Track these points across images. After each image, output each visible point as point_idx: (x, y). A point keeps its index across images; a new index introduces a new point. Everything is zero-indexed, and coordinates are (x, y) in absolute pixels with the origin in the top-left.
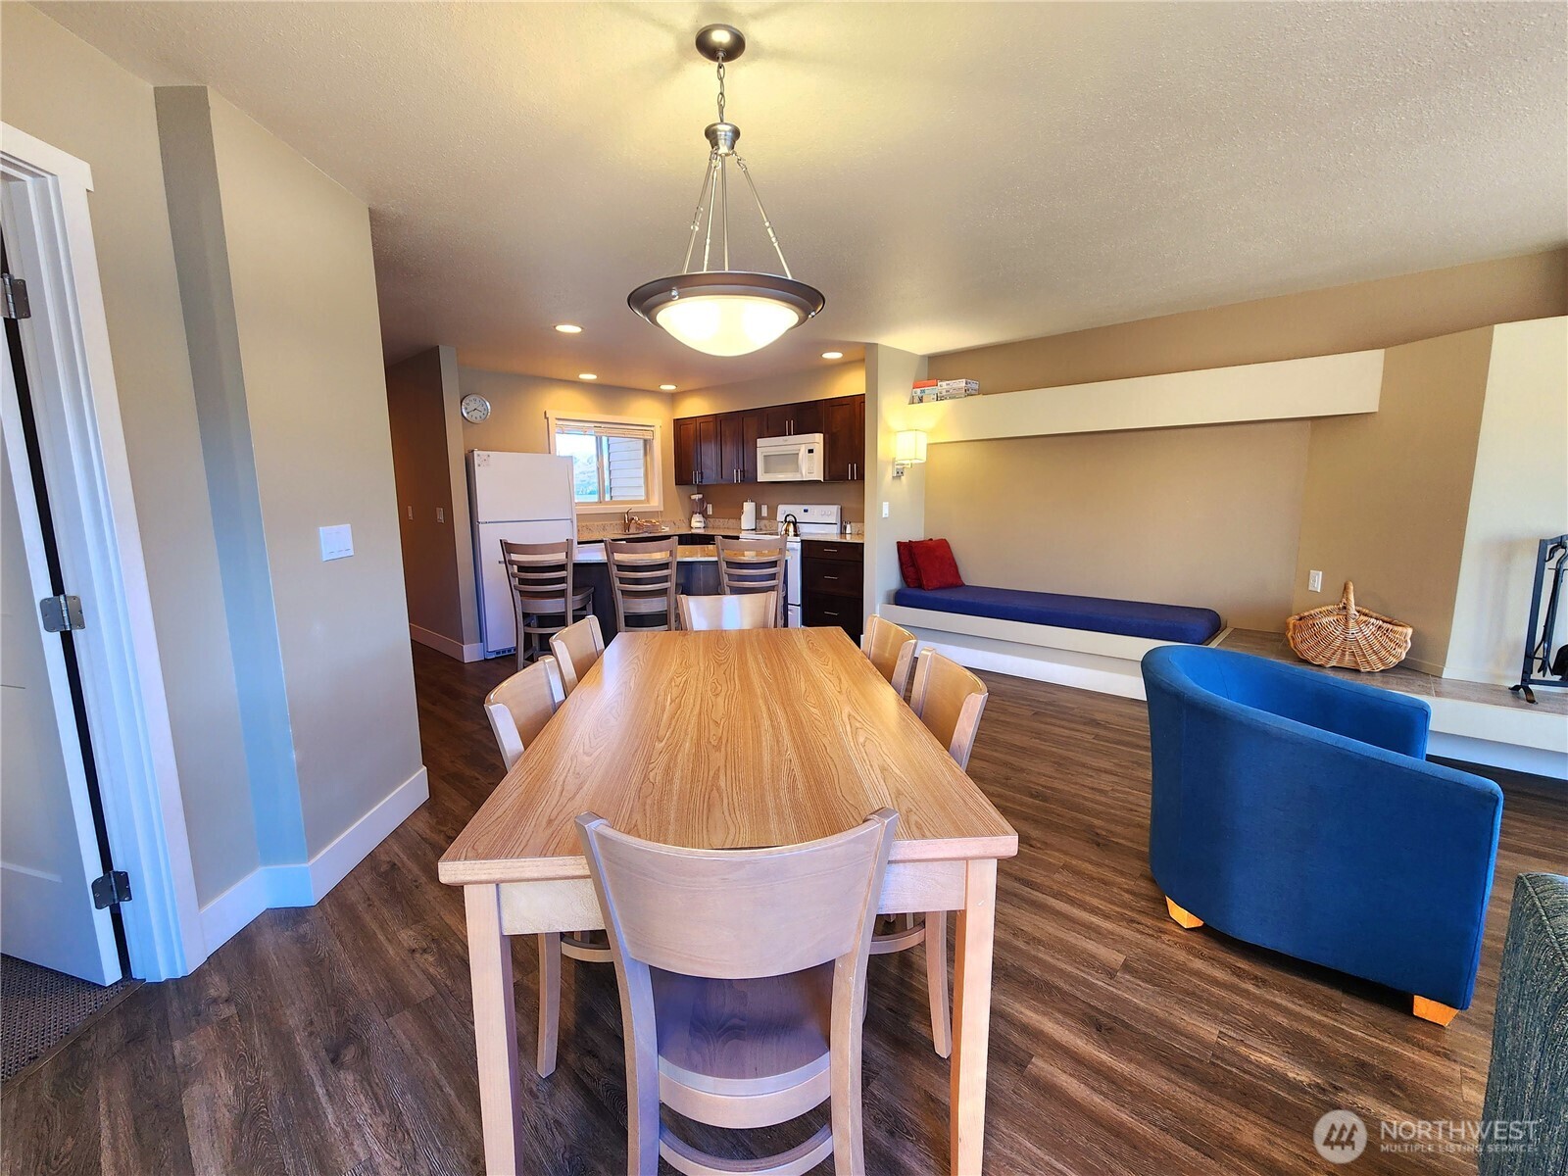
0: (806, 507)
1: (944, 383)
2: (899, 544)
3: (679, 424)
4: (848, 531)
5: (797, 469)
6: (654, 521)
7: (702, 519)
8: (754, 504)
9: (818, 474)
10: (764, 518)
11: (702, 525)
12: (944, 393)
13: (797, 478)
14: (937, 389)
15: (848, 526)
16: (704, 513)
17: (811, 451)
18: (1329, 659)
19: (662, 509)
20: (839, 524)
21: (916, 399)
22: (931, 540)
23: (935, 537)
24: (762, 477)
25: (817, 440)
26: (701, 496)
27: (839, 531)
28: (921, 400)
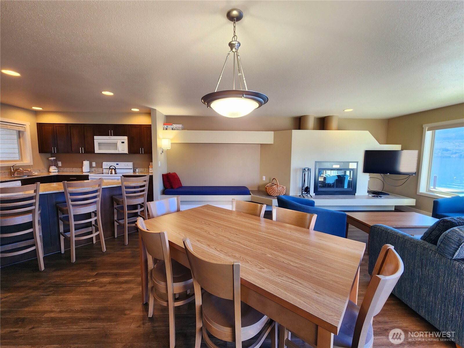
0: (117, 163)
1: (175, 125)
2: (163, 175)
3: (40, 126)
4: (137, 171)
5: (116, 148)
6: (30, 170)
7: (56, 168)
8: (89, 161)
9: (126, 151)
10: (94, 167)
11: (57, 171)
12: (175, 128)
13: (117, 152)
14: (172, 127)
15: (137, 170)
16: (56, 166)
17: (123, 142)
18: (275, 194)
19: (32, 164)
20: (133, 169)
21: (165, 129)
22: (170, 173)
23: (171, 172)
24: (97, 151)
25: (125, 139)
26: (55, 158)
27: (133, 172)
28: (166, 129)
